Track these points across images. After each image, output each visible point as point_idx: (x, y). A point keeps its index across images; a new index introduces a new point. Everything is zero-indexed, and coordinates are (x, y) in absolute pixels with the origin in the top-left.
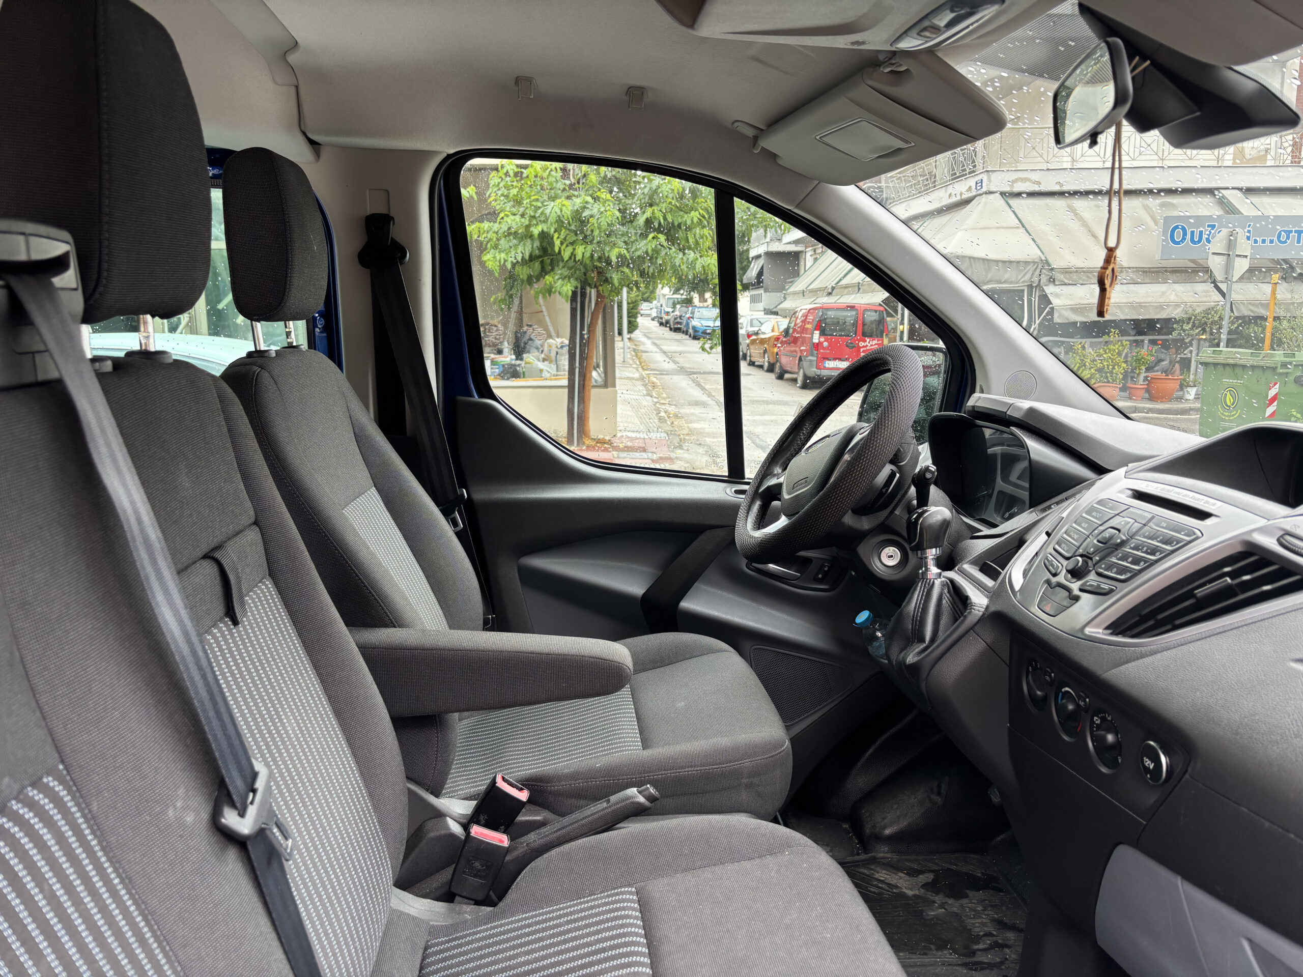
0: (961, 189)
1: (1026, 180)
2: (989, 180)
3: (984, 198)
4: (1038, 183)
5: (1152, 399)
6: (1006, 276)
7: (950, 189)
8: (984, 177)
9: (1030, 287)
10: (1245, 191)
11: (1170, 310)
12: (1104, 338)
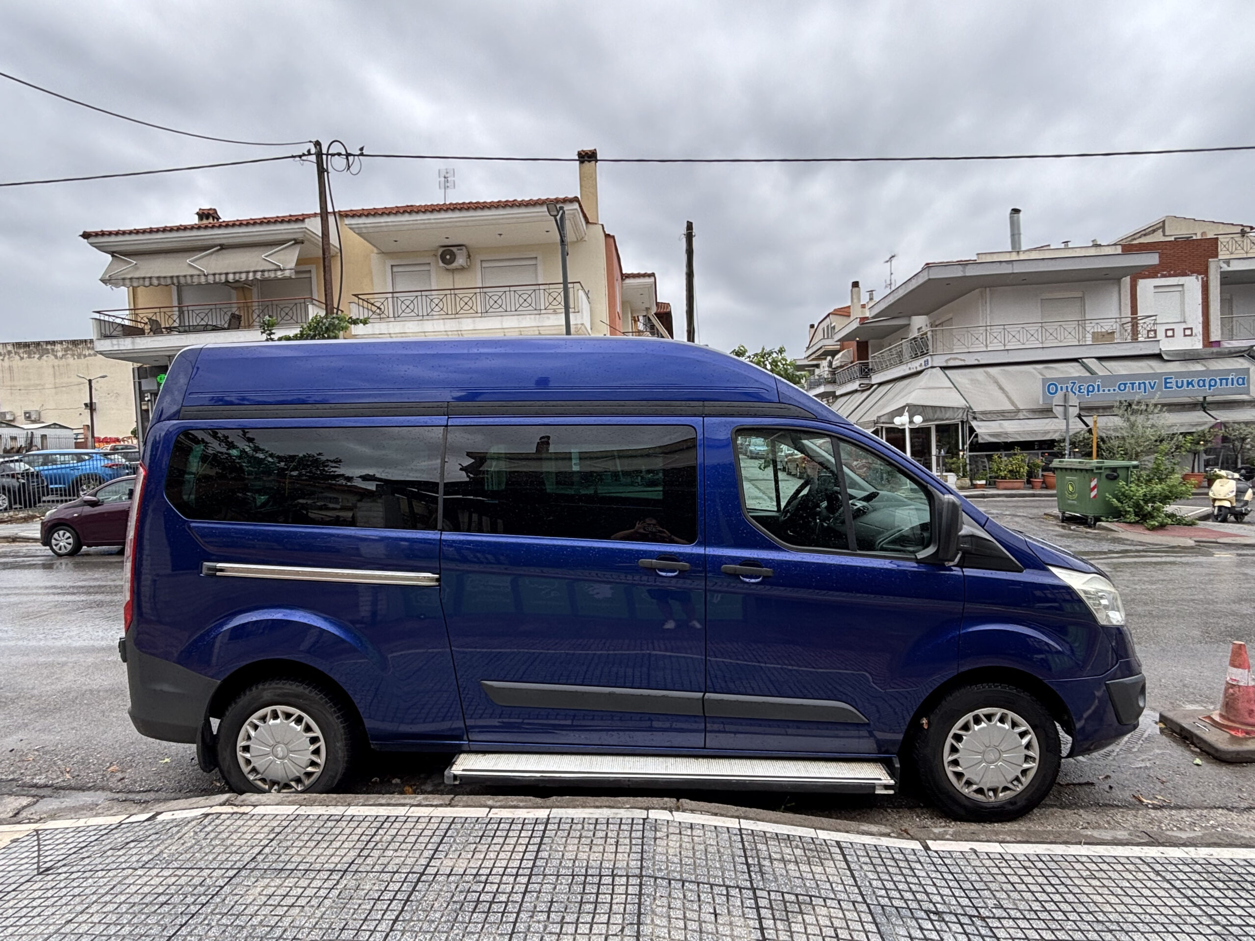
0: (916, 365)
1: (955, 359)
2: (932, 360)
3: (930, 371)
4: (964, 360)
5: (1047, 488)
6: (947, 416)
7: (909, 365)
8: (929, 358)
9: (962, 422)
10: (1100, 359)
11: (1051, 434)
12: (1012, 452)
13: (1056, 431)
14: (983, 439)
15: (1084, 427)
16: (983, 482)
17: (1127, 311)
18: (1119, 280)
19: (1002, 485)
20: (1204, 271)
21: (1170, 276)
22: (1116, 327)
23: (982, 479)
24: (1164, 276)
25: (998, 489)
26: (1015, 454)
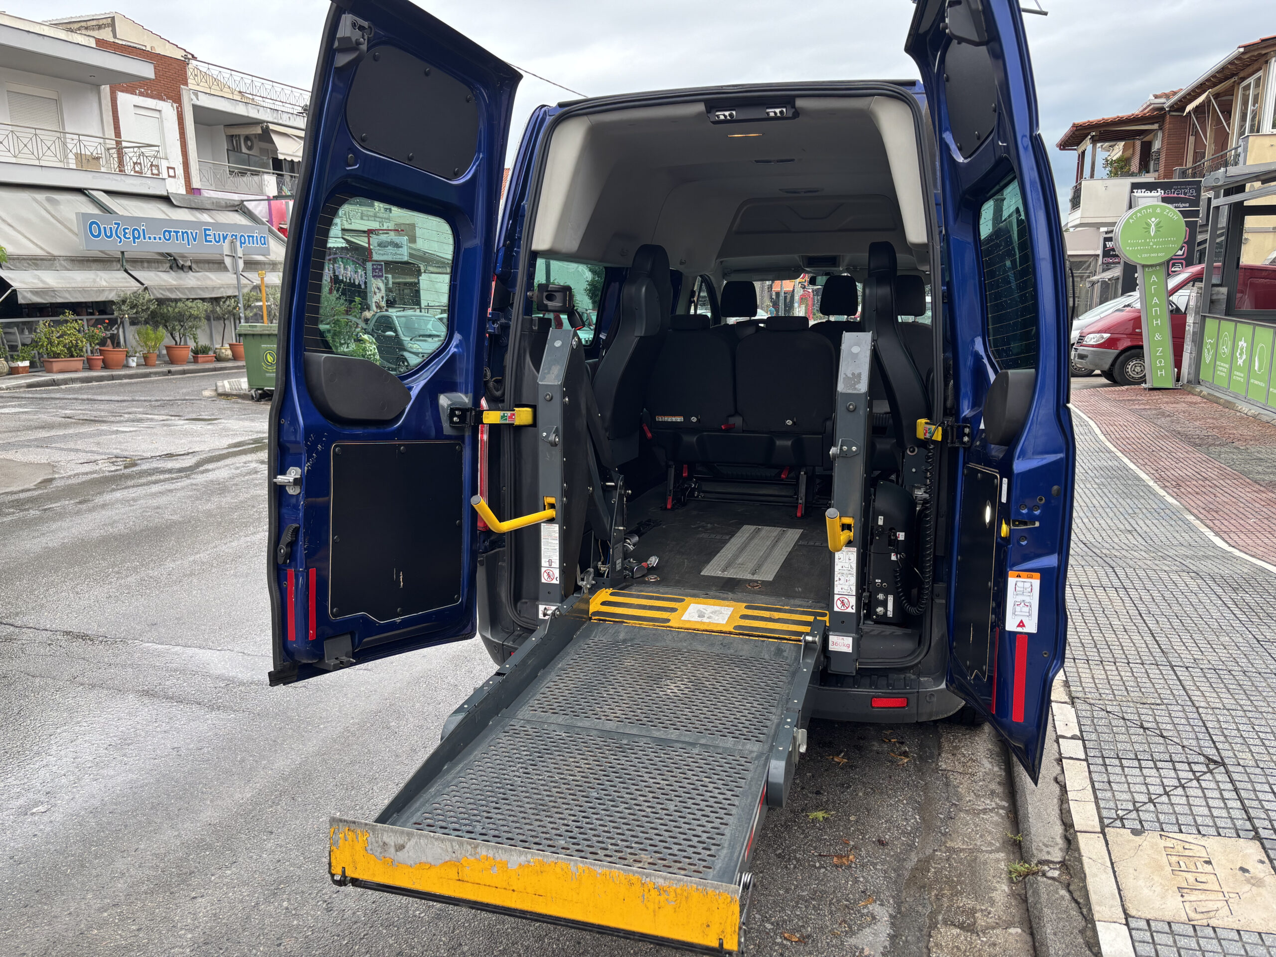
10: (108, 192)
11: (106, 293)
12: (61, 317)
13: (111, 290)
14: (24, 298)
15: (139, 285)
16: (27, 363)
17: (110, 133)
18: (97, 87)
19: (56, 366)
20: (177, 99)
21: (147, 96)
22: (101, 150)
23: (24, 359)
24: (141, 94)
25: (50, 371)
26: (66, 322)
